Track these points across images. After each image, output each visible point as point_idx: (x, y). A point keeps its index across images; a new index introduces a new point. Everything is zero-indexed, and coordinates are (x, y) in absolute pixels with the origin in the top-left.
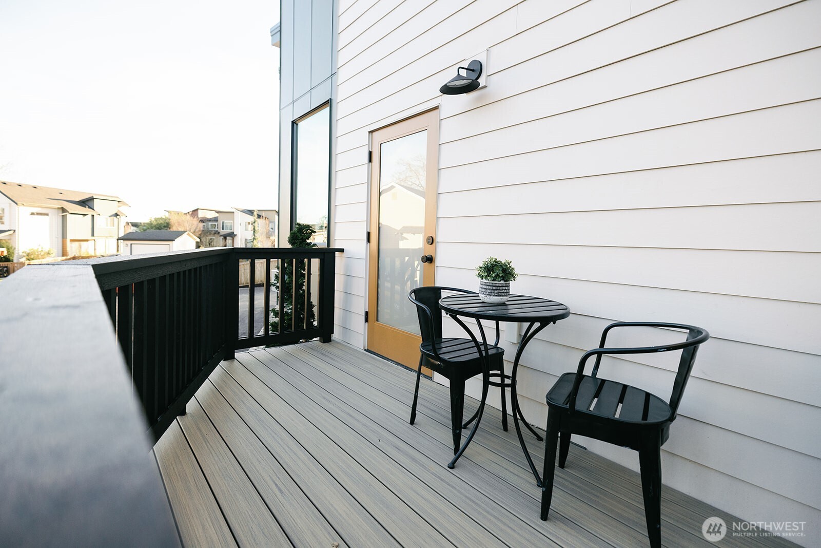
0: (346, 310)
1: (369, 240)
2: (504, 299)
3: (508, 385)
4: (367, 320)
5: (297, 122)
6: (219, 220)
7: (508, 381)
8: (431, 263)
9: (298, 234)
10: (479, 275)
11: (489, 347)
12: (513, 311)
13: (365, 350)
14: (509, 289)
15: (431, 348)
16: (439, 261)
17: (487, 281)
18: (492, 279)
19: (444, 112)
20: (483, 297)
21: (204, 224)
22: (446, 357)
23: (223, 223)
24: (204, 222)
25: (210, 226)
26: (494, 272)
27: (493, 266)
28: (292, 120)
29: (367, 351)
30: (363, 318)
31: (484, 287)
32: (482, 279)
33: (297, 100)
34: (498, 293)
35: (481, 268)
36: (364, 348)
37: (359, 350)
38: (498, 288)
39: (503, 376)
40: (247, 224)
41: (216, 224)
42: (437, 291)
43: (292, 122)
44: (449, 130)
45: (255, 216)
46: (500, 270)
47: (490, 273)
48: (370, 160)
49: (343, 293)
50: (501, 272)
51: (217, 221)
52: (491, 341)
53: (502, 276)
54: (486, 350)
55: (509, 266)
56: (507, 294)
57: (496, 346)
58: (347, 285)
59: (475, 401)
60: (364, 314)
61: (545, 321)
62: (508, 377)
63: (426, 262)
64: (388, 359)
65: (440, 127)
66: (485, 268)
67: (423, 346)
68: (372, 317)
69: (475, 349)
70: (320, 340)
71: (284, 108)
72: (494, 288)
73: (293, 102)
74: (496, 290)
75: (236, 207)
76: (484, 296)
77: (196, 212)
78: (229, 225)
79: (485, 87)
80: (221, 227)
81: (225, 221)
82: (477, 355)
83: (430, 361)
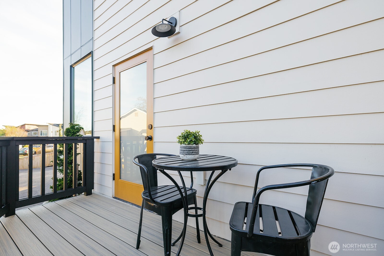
0: (101, 174)
1: (114, 130)
2: (196, 157)
3: (200, 215)
4: (114, 179)
5: (73, 66)
6: (39, 130)
7: (200, 212)
8: (151, 140)
9: (71, 130)
10: (179, 142)
11: (187, 189)
12: (201, 164)
13: (113, 198)
14: (199, 150)
15: (148, 194)
16: (155, 139)
17: (185, 145)
18: (188, 143)
19: (156, 50)
20: (182, 157)
21: (29, 133)
22: (158, 200)
23: (41, 131)
24: (29, 132)
25: (33, 134)
26: (189, 138)
27: (188, 135)
28: (71, 65)
29: (115, 198)
30: (111, 178)
31: (183, 149)
32: (181, 144)
33: (73, 53)
34: (192, 153)
35: (180, 136)
36: (113, 196)
37: (109, 198)
38: (192, 149)
39: (196, 208)
40: (56, 132)
41: (37, 132)
42: (153, 156)
43: (70, 66)
44: (159, 60)
45: (60, 127)
46: (192, 137)
47: (186, 139)
48: (114, 82)
49: (99, 164)
50: (193, 138)
51: (37, 131)
52: (188, 185)
53: (194, 141)
54: (186, 192)
55: (198, 135)
56: (197, 153)
57: (191, 189)
58: (102, 158)
59: (179, 223)
60: (112, 175)
61: (224, 169)
62: (200, 209)
63: (148, 140)
64: (127, 202)
65: (153, 59)
66: (182, 136)
67: (144, 193)
68: (117, 177)
69: (178, 192)
70: (84, 194)
71: (66, 59)
72: (189, 149)
73: (71, 55)
74: (191, 151)
75: (49, 123)
76: (183, 155)
77: (24, 126)
78: (45, 133)
79: (179, 33)
80: (40, 134)
81: (43, 131)
82: (179, 196)
83: (148, 203)
